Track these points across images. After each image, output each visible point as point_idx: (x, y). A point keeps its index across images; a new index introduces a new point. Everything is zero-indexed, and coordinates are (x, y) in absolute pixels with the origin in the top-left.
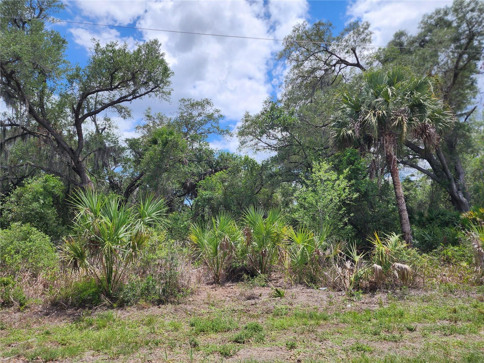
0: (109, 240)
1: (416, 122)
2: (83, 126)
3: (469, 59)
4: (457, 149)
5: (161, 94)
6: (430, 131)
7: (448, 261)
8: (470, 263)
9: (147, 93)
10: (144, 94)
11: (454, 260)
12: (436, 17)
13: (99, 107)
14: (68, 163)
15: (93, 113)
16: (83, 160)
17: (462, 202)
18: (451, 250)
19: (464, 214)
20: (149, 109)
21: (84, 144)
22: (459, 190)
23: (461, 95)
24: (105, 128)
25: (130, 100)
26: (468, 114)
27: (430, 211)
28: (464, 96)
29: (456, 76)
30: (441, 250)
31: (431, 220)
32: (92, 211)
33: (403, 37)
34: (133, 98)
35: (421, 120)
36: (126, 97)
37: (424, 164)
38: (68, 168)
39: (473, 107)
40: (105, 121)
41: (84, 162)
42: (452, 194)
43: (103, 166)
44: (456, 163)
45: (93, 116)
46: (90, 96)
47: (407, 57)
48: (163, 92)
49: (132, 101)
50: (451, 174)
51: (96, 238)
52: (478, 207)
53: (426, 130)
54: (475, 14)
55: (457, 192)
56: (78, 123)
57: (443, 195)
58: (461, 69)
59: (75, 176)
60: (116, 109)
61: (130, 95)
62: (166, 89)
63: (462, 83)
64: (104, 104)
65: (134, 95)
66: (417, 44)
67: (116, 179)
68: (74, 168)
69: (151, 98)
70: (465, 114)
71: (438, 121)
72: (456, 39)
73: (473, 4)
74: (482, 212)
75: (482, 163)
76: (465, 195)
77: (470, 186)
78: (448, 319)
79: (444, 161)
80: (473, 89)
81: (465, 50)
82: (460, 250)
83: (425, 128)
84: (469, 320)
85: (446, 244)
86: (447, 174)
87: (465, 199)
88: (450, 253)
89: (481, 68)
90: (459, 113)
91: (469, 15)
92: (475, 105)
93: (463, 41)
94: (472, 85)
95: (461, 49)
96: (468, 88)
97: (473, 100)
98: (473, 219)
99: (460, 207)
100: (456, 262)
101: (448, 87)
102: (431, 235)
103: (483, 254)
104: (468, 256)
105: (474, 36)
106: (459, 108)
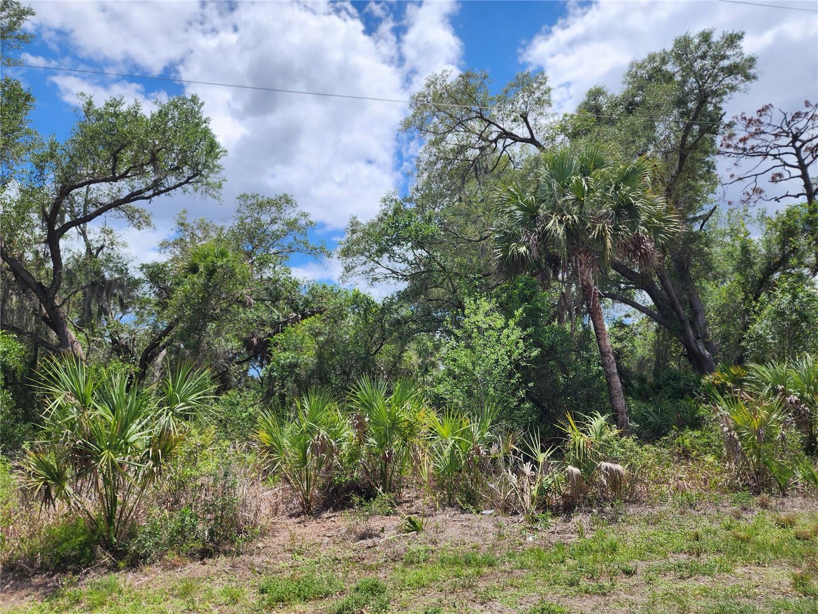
0: (109, 447)
1: (625, 232)
2: (62, 243)
3: (702, 132)
4: (693, 272)
5: (204, 188)
6: (646, 246)
7: (685, 455)
8: (719, 457)
9: (180, 185)
10: (175, 187)
11: (695, 453)
12: (649, 66)
13: (92, 210)
14: (35, 310)
15: (80, 221)
16: (63, 304)
17: (703, 357)
18: (689, 437)
19: (707, 378)
20: (185, 212)
21: (64, 276)
22: (698, 338)
23: (692, 188)
24: (102, 247)
25: (149, 197)
26: (706, 218)
27: (656, 374)
28: (696, 190)
29: (682, 159)
30: (674, 438)
31: (657, 388)
32: (77, 397)
33: (601, 98)
34: (154, 195)
35: (632, 230)
36: (140, 192)
37: (643, 298)
38: (34, 318)
39: (712, 206)
40: (102, 235)
41: (65, 307)
42: (687, 345)
43: (100, 314)
44: (690, 295)
45: (82, 225)
46: (76, 190)
47: (605, 129)
48: (208, 184)
49: (153, 199)
50: (685, 314)
51: (85, 444)
52: (729, 365)
53: (640, 245)
54: (708, 62)
56: (53, 239)
57: (676, 347)
58: (690, 149)
59: (47, 333)
60: (123, 214)
61: (148, 189)
62: (213, 178)
63: (692, 171)
64: (101, 204)
65: (157, 189)
66: (621, 109)
67: (124, 335)
68: (45, 319)
69: (187, 193)
70: (700, 217)
71: (657, 230)
72: (681, 102)
73: (704, 48)
74: (734, 373)
75: (731, 294)
76: (708, 346)
77: (714, 331)
78: (686, 550)
79: (673, 292)
80: (710, 179)
81: (694, 119)
82: (703, 435)
83: (638, 241)
84: (719, 551)
85: (681, 428)
86: (678, 313)
87: (707, 353)
88: (687, 442)
89: (721, 146)
90: (691, 216)
91: (698, 65)
92: (715, 204)
93: (691, 105)
94: (708, 172)
95: (688, 117)
96: (702, 177)
97: (711, 196)
98: (721, 384)
99: (700, 365)
100: (697, 456)
101: (673, 177)
102: (657, 413)
103: (736, 441)
104: (716, 446)
105: (706, 97)
106: (690, 208)
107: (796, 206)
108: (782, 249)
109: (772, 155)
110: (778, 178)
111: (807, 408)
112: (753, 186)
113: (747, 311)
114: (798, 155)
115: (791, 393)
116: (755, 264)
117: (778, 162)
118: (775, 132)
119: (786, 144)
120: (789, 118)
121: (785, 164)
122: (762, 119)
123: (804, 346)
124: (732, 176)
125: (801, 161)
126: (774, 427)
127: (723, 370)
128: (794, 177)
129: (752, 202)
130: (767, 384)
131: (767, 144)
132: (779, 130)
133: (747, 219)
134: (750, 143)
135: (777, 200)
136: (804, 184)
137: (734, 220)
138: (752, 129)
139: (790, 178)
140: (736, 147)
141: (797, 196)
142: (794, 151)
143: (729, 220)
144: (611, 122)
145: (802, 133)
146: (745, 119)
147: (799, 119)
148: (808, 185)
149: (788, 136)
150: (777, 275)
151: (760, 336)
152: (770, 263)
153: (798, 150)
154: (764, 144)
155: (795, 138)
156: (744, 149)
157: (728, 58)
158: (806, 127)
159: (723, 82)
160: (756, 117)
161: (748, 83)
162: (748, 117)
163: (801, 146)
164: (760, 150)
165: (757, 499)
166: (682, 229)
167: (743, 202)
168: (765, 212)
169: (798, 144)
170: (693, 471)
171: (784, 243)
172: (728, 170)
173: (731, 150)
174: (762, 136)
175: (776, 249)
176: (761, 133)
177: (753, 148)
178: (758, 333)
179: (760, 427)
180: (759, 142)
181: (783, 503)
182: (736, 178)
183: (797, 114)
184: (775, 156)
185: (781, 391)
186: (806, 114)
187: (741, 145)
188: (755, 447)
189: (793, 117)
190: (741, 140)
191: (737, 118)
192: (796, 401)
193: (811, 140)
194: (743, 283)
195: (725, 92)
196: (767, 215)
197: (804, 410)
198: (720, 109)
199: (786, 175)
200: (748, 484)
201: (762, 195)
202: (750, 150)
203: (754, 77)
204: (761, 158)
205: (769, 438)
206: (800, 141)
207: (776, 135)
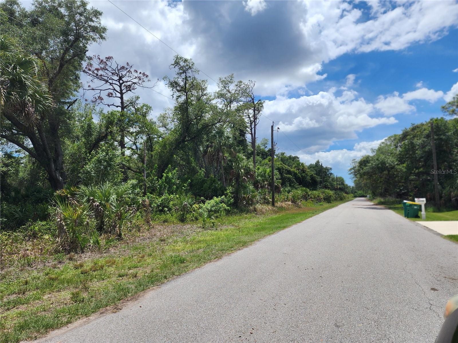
1: (15, 97)
3: (74, 55)
4: (60, 132)
6: (29, 109)
7: (34, 236)
8: (53, 235)
11: (40, 234)
12: (51, 3)
17: (58, 180)
18: (39, 225)
19: (57, 192)
22: (57, 169)
23: (65, 85)
26: (71, 104)
27: (27, 189)
28: (67, 87)
29: (61, 66)
30: (30, 226)
31: (26, 197)
33: (15, 6)
35: (21, 97)
39: (75, 98)
42: (50, 173)
44: (56, 145)
47: (15, 28)
50: (52, 155)
52: (71, 186)
53: (25, 108)
54: (83, 18)
55: (55, 172)
57: (42, 174)
58: (66, 62)
63: (67, 76)
66: (29, 20)
70: (68, 102)
71: (38, 102)
72: (65, 33)
73: (82, 9)
74: (73, 190)
75: (79, 148)
76: (62, 174)
77: (67, 167)
78: (17, 292)
79: (46, 141)
80: (76, 83)
81: (71, 46)
82: (47, 224)
83: (24, 105)
84: (37, 288)
85: (35, 220)
86: (47, 154)
87: (61, 178)
88: (37, 228)
89: (86, 68)
90: (63, 100)
91: (78, 17)
92: (77, 98)
93: (71, 38)
94: (76, 78)
95: (68, 44)
96: (72, 80)
97: (75, 93)
98: (65, 196)
99: (56, 185)
100: (41, 235)
101: (54, 74)
102: (22, 212)
103: (63, 226)
104: (53, 229)
105: (80, 37)
106: (63, 96)
107: (115, 111)
108: (107, 130)
109: (109, 83)
110: (111, 95)
111: (102, 209)
112: (99, 95)
113: (84, 158)
114: (120, 87)
115: (96, 201)
116: (93, 135)
117: (111, 87)
118: (112, 72)
119: (116, 80)
120: (119, 68)
121: (114, 89)
122: (107, 63)
123: (108, 178)
124: (89, 86)
125: (121, 90)
126: (84, 218)
127: (68, 188)
128: (117, 97)
129: (97, 103)
130: (86, 196)
131: (108, 76)
132: (114, 71)
133: (94, 111)
134: (100, 72)
135: (109, 106)
136: (121, 102)
137: (87, 110)
138: (102, 66)
139: (116, 97)
140: (93, 72)
141: (117, 107)
142: (119, 85)
143: (85, 109)
144: (20, 25)
145: (123, 77)
146: (100, 59)
147: (124, 70)
148: (122, 103)
149: (117, 76)
150: (102, 143)
151: (89, 172)
152: (100, 136)
153: (121, 84)
154: (106, 75)
155: (120, 78)
156: (97, 75)
157: (93, 21)
158: (126, 75)
159: (89, 33)
160: (105, 60)
161: (101, 40)
162: (101, 59)
163: (122, 83)
164: (104, 78)
165: (68, 256)
166: (54, 105)
167: (93, 102)
168: (103, 110)
169: (121, 82)
170: (36, 245)
171: (107, 128)
172: (87, 82)
173: (91, 72)
174: (106, 71)
175: (103, 130)
176: (106, 70)
177: (101, 75)
178: (88, 170)
179: (77, 218)
180: (104, 74)
181: (81, 257)
182: (91, 88)
183: (123, 67)
184: (111, 84)
185: (92, 200)
186: (127, 69)
187: (96, 72)
188: (73, 229)
189: (121, 68)
190: (96, 69)
191: (95, 57)
192: (98, 205)
193: (127, 82)
194: (86, 144)
195: (90, 39)
196: (103, 112)
197: (100, 209)
198: (86, 47)
199: (114, 95)
200: (65, 249)
201: (102, 101)
202: (100, 76)
203: (104, 38)
204: (104, 82)
205: (81, 224)
206: (122, 80)
207: (113, 74)
